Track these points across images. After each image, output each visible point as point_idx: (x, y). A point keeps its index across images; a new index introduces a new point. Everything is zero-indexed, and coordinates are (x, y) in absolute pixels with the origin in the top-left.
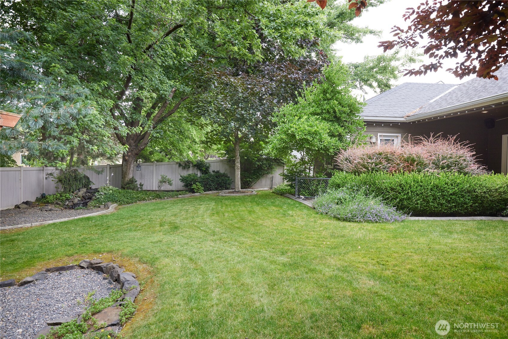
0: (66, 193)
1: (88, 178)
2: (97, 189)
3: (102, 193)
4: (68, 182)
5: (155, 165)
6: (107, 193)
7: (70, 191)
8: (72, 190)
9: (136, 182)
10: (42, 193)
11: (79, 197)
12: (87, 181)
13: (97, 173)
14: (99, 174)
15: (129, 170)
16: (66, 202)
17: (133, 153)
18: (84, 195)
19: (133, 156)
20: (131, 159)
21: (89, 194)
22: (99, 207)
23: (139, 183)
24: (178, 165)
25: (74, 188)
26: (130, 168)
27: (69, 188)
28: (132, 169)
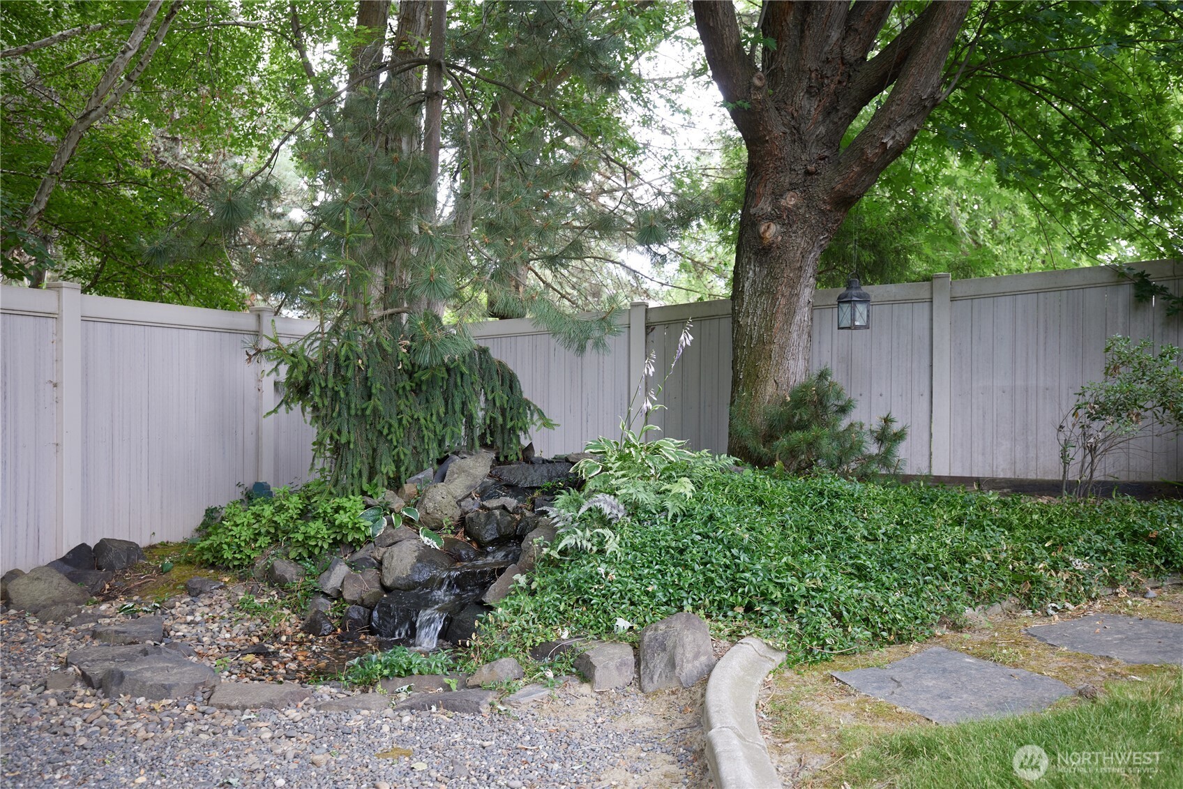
0: (344, 493)
1: (510, 381)
2: (568, 461)
3: (606, 504)
4: (356, 402)
5: (941, 300)
6: (647, 498)
7: (373, 473)
8: (388, 468)
9: (843, 410)
10: (249, 482)
11: (436, 528)
12: (501, 396)
13: (569, 341)
14: (582, 349)
15: (788, 321)
16: (328, 568)
17: (819, 192)
18: (471, 506)
19: (813, 218)
20: (799, 241)
21: (511, 502)
22: (584, 671)
23: (876, 424)
24: (1125, 293)
25: (406, 452)
26: (790, 314)
27: (365, 451)
28: (803, 314)
